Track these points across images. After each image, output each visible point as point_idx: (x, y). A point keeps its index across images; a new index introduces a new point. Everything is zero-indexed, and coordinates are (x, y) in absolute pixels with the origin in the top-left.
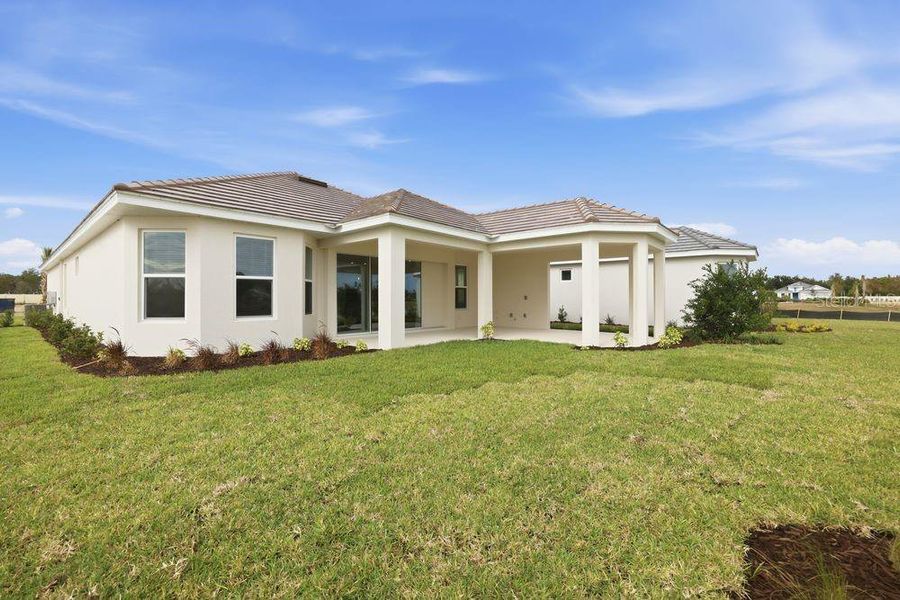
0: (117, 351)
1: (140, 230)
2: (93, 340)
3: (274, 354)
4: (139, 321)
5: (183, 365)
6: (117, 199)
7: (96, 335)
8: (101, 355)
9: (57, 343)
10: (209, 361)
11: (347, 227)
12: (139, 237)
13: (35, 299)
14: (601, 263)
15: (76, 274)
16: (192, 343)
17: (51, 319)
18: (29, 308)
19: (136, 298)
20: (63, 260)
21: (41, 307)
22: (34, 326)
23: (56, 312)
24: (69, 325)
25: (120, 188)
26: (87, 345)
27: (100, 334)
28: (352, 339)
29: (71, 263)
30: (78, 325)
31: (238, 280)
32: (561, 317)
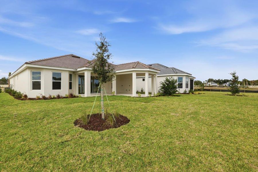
0: (26, 96)
1: (31, 71)
2: (21, 95)
3: (59, 97)
4: (31, 90)
5: (39, 99)
6: (25, 65)
7: (22, 94)
8: (22, 97)
9: (14, 96)
10: (44, 98)
11: (78, 70)
12: (31, 72)
13: (7, 86)
14: (136, 78)
15: (18, 80)
16: (41, 94)
17: (11, 91)
18: (6, 88)
19: (30, 85)
20: (14, 76)
21: (9, 88)
22: (7, 93)
23: (13, 89)
24: (16, 92)
25: (26, 63)
26: (20, 96)
27: (23, 93)
28: (82, 95)
29: (16, 77)
30: (18, 91)
31: (53, 82)
32: (142, 91)
